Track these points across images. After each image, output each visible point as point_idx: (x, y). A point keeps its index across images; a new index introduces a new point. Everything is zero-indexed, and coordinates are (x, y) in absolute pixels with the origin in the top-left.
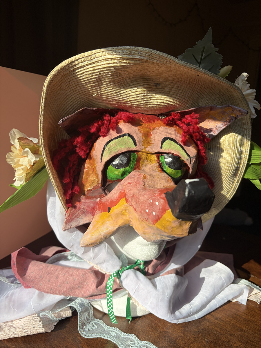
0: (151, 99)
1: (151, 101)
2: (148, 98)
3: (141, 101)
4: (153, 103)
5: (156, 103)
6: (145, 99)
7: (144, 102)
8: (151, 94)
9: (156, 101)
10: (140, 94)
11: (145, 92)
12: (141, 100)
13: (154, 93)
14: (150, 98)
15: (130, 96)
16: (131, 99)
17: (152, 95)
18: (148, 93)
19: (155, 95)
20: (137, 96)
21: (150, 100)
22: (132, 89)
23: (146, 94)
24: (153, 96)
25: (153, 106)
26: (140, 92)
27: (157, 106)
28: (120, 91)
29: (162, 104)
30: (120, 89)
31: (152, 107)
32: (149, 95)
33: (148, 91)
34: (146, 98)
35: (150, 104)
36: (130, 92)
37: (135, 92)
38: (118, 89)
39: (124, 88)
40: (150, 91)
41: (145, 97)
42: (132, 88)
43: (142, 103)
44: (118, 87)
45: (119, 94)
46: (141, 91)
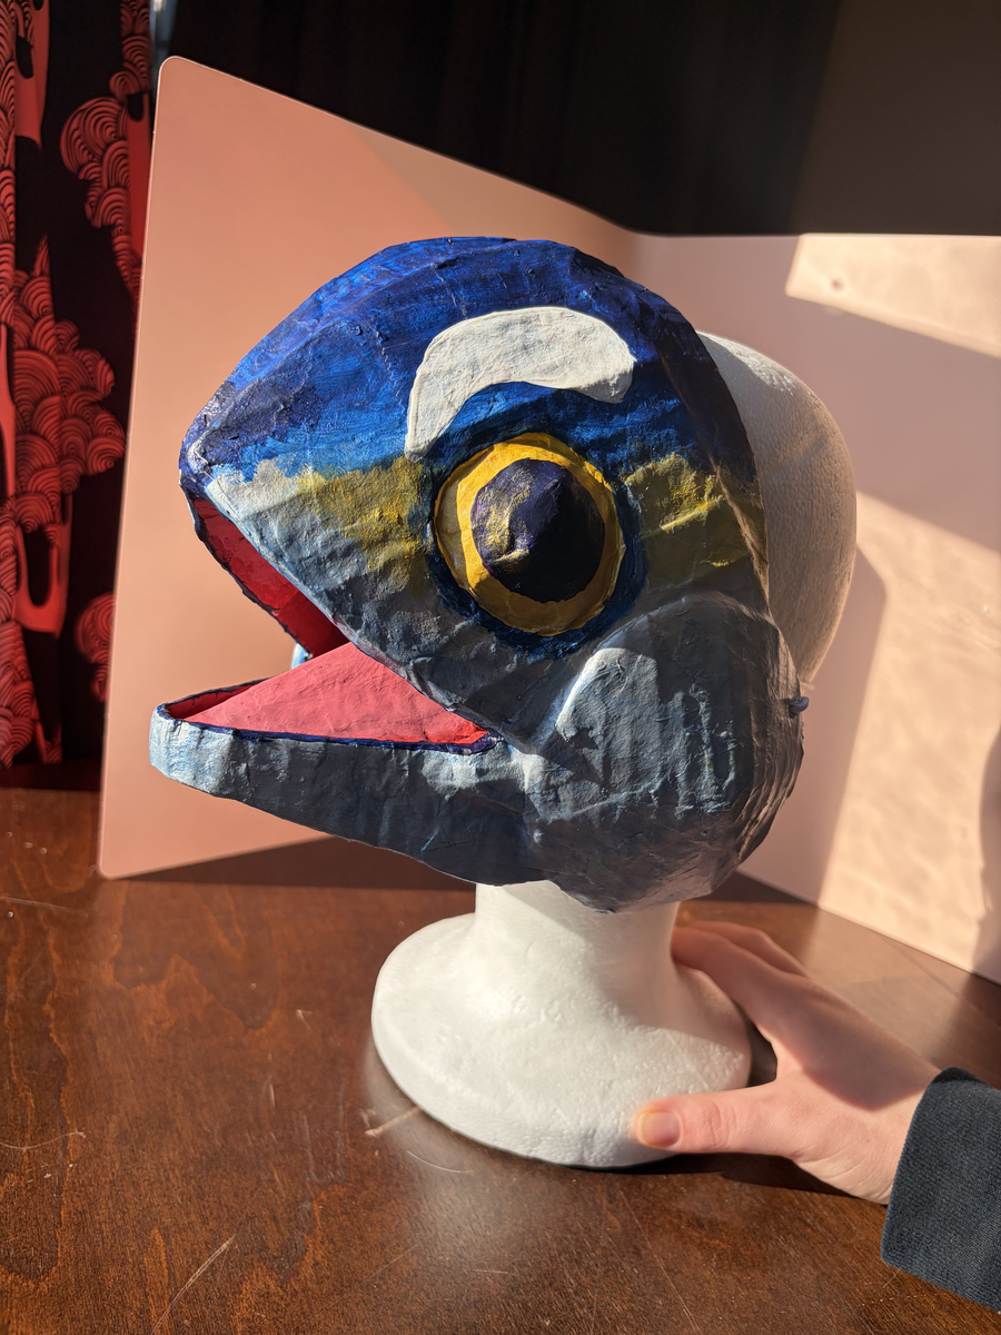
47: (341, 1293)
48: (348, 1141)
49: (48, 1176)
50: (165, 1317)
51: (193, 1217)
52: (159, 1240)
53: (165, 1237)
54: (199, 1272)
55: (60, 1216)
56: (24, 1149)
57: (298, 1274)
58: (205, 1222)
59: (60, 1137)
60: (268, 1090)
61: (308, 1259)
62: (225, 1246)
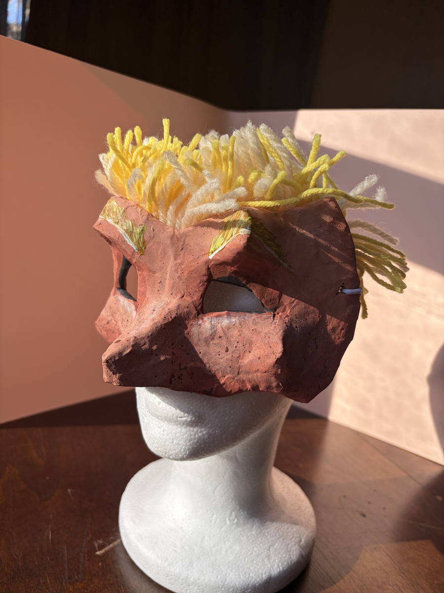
48: (86, 559)
60: (48, 533)
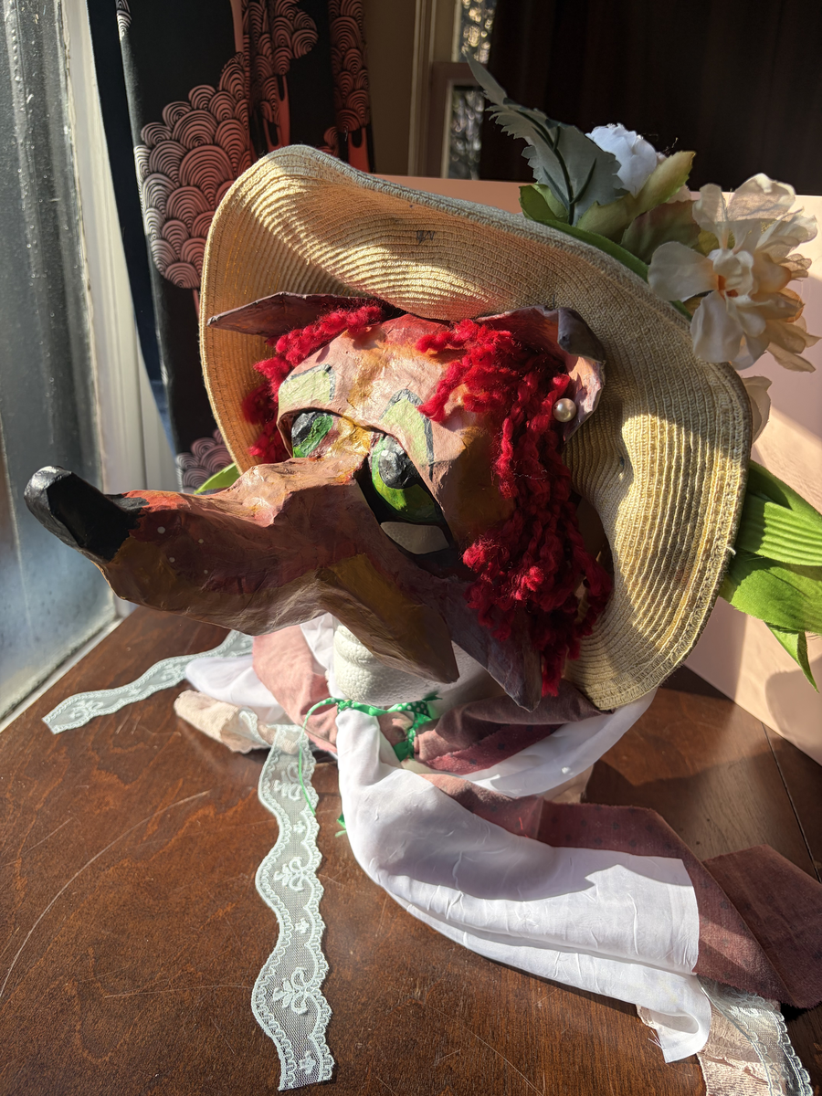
0: (407, 276)
1: (406, 283)
2: (399, 274)
3: (384, 281)
4: (414, 289)
5: (420, 290)
6: (392, 277)
7: (392, 284)
8: (404, 263)
9: (419, 282)
10: (374, 262)
11: (387, 257)
12: (381, 279)
13: (413, 261)
14: (404, 273)
15: (358, 267)
16: (363, 276)
17: (407, 266)
18: (396, 261)
19: (417, 265)
20: (372, 267)
21: (405, 279)
22: (358, 249)
23: (389, 263)
24: (410, 269)
25: (416, 296)
26: (375, 258)
27: (427, 297)
28: (338, 255)
29: (437, 292)
30: (337, 248)
31: (414, 299)
32: (399, 266)
33: (393, 254)
34: (390, 274)
35: (408, 292)
36: (355, 257)
37: (364, 257)
38: (333, 250)
39: (344, 246)
40: (398, 254)
41: (389, 271)
42: (358, 245)
43: (388, 287)
44: (331, 244)
45: (338, 262)
46: (376, 254)
47: (237, 825)
49: (156, 747)
50: (162, 811)
51: (200, 779)
52: (180, 784)
53: (183, 783)
54: (187, 800)
55: (149, 762)
56: (154, 734)
57: (225, 812)
58: (203, 782)
59: (168, 734)
61: (234, 809)
62: (204, 793)
